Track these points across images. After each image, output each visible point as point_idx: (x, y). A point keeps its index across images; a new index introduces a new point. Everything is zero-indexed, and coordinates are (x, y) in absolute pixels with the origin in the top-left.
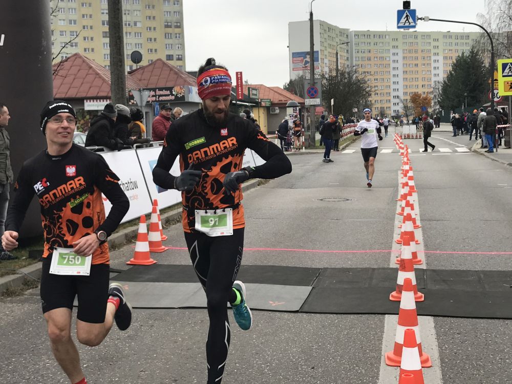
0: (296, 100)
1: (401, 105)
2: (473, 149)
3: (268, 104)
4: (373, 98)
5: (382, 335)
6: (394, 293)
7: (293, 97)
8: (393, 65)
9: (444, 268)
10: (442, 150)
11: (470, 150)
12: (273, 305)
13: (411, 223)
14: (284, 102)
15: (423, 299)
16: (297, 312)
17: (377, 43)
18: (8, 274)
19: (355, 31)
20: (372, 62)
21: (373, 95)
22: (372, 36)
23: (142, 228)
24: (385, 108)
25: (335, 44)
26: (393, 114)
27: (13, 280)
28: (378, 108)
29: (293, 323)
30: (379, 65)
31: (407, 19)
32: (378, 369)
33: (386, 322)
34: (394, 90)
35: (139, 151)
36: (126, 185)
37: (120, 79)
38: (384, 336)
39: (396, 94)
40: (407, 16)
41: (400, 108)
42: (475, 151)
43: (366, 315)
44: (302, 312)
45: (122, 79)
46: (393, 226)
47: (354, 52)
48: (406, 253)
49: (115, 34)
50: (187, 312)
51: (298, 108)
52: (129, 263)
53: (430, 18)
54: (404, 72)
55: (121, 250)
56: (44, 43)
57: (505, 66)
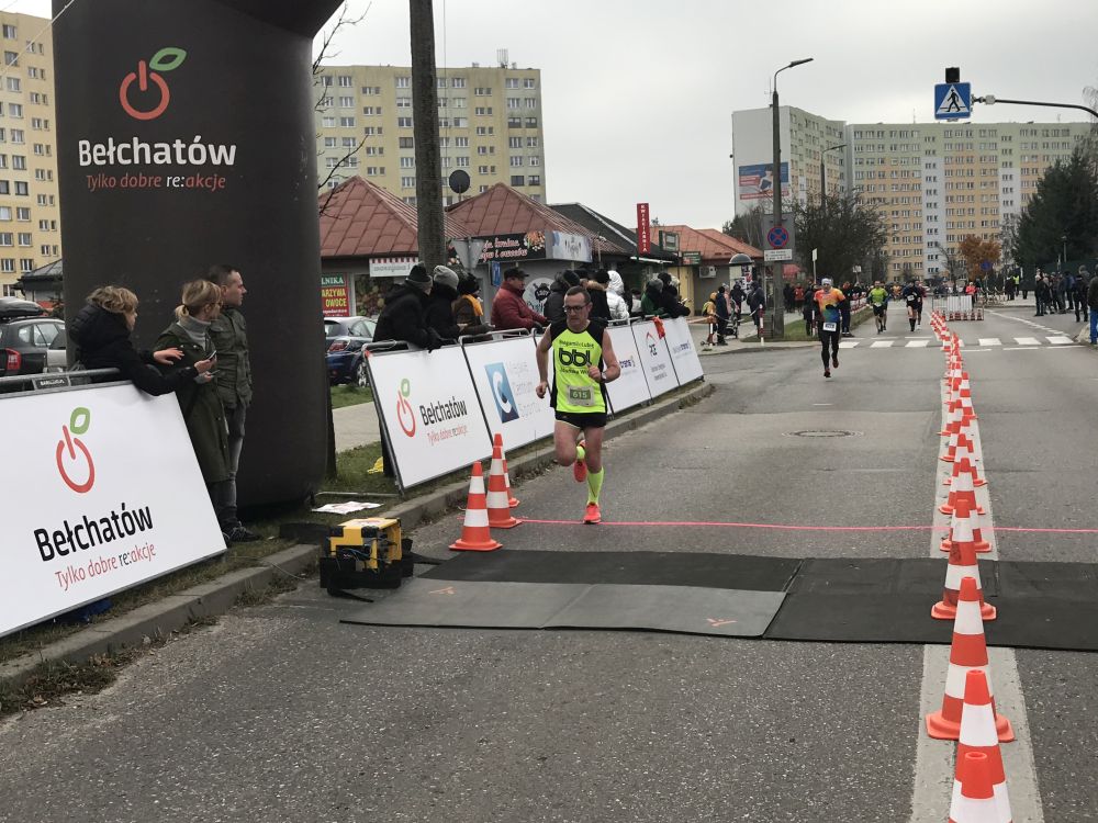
0: (748, 252)
1: (942, 259)
2: (1079, 339)
3: (695, 261)
4: (890, 247)
5: (918, 683)
6: (939, 605)
7: (741, 247)
8: (926, 186)
9: (1031, 559)
10: (1022, 341)
11: (1074, 339)
12: (716, 625)
13: (969, 475)
14: (724, 257)
15: (994, 616)
16: (759, 638)
17: (895, 146)
18: (244, 565)
19: (856, 126)
20: (888, 181)
21: (890, 241)
22: (887, 134)
23: (476, 485)
24: (913, 265)
25: (818, 149)
26: (928, 276)
27: (254, 577)
28: (899, 265)
29: (753, 658)
30: (900, 186)
31: (954, 102)
32: (914, 744)
33: (925, 658)
34: (930, 231)
35: (470, 349)
36: (446, 409)
37: (435, 223)
38: (924, 684)
39: (932, 238)
40: (953, 96)
41: (940, 265)
42: (1083, 343)
43: (889, 646)
44: (768, 639)
45: (437, 220)
46: (935, 482)
47: (854, 162)
48: (963, 531)
49: (426, 140)
50: (559, 635)
51: (750, 268)
52: (453, 546)
53: (997, 98)
54: (947, 198)
55: (440, 523)
56: (304, 160)
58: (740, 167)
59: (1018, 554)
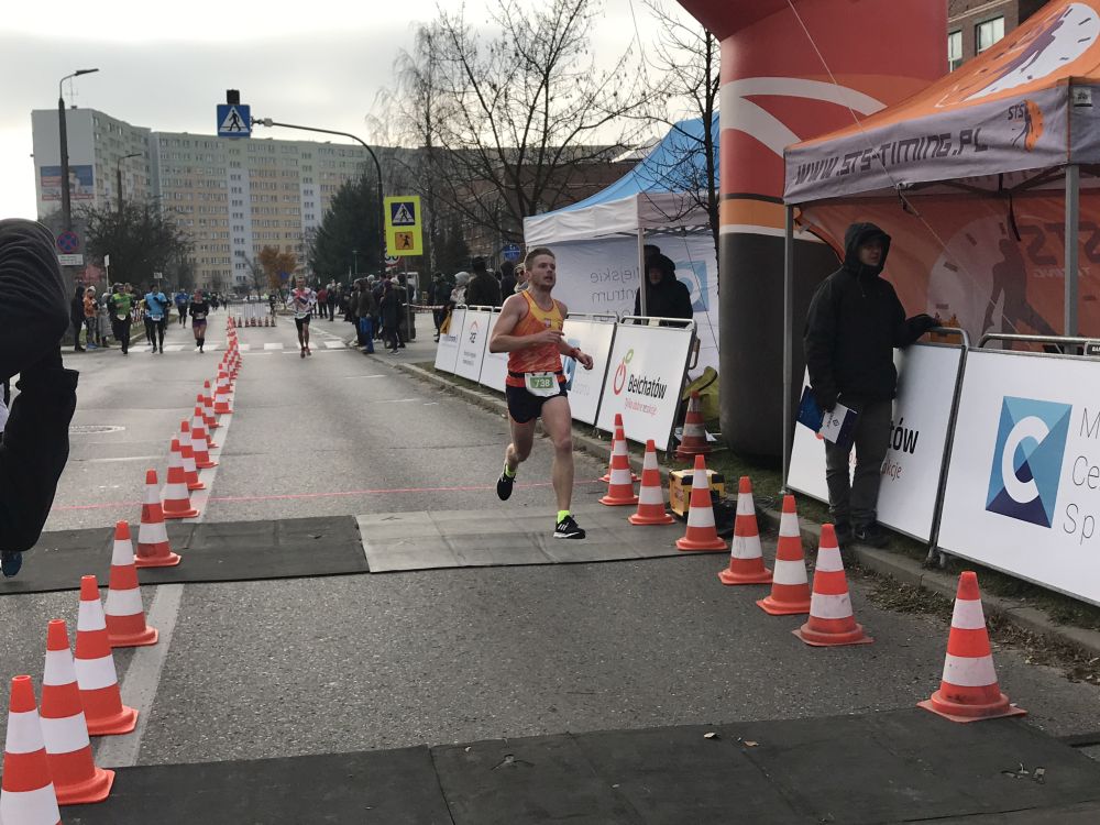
1: (249, 268)
4: (197, 255)
8: (232, 197)
9: (229, 520)
15: (177, 563)
19: (161, 133)
20: (194, 190)
21: (198, 249)
22: (192, 144)
24: (221, 273)
26: (236, 284)
28: (208, 272)
30: (207, 195)
31: (235, 122)
34: (237, 241)
39: (240, 247)
40: (234, 116)
41: (247, 273)
47: (160, 169)
53: (274, 121)
54: (252, 209)
57: (395, 207)
58: (42, 168)
59: (219, 517)
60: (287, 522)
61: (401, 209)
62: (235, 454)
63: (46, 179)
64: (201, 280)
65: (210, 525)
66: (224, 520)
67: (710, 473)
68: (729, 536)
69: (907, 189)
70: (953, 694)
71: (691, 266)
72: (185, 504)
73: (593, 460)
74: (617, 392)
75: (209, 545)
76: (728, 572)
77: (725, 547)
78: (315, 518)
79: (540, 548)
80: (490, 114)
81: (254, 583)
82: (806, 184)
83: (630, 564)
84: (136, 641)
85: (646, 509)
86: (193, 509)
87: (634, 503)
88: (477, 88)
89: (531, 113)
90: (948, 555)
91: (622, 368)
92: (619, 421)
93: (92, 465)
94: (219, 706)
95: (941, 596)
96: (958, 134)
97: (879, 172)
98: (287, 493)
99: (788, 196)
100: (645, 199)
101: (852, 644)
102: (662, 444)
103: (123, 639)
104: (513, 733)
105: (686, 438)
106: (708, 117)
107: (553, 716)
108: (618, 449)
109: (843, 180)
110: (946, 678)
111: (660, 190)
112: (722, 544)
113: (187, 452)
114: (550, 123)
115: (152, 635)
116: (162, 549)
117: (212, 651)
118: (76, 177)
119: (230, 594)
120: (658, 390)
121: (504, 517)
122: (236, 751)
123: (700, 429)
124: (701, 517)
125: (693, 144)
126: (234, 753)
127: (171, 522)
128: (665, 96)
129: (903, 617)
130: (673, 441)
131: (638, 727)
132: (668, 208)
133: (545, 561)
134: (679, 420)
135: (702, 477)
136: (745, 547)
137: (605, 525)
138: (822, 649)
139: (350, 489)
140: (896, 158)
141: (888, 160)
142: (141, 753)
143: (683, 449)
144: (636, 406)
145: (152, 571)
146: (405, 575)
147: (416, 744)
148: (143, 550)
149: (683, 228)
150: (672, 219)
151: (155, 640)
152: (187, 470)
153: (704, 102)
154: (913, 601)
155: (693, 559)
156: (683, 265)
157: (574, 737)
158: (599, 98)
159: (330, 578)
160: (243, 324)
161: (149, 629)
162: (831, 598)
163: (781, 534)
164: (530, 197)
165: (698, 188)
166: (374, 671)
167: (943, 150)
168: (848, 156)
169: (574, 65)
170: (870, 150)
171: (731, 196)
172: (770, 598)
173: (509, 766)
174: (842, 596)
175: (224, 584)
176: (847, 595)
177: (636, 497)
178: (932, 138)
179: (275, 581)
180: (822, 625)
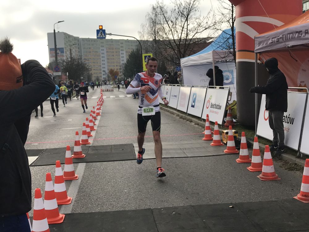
4: (92, 72)
7: (50, 71)
8: (102, 55)
10: (120, 96)
17: (93, 44)
19: (82, 38)
20: (91, 54)
22: (91, 41)
24: (99, 77)
28: (95, 76)
30: (95, 55)
31: (101, 34)
39: (104, 69)
40: (101, 33)
41: (106, 77)
44: (31, 166)
47: (82, 48)
53: (112, 34)
57: (145, 57)
58: (50, 49)
59: (96, 144)
60: (114, 145)
61: (147, 58)
62: (101, 127)
63: (51, 52)
64: (93, 79)
65: (94, 146)
66: (97, 145)
67: (234, 131)
68: (239, 149)
69: (290, 47)
70: (304, 194)
71: (229, 71)
72: (87, 140)
73: (201, 127)
74: (207, 108)
75: (93, 152)
76: (239, 159)
77: (238, 152)
78: (122, 144)
79: (185, 153)
80: (171, 30)
81: (105, 163)
82: (261, 46)
83: (210, 157)
84: (72, 178)
85: (215, 141)
86: (89, 142)
87: (212, 140)
88: (167, 22)
89: (183, 29)
90: (303, 154)
91: (209, 101)
92: (208, 116)
93: (63, 130)
94: (94, 197)
95: (301, 166)
96: (304, 31)
97: (282, 42)
98: (115, 137)
99: (256, 50)
100: (215, 52)
101: (274, 180)
102: (220, 122)
103: (69, 178)
104: (175, 205)
105: (227, 121)
106: (233, 28)
107: (187, 200)
108: (207, 124)
109: (272, 45)
110: (302, 190)
111: (219, 50)
112: (237, 151)
113: (88, 126)
114: (188, 31)
115: (77, 177)
116: (80, 153)
117: (93, 182)
118: (59, 51)
119: (98, 165)
120: (219, 107)
121: (174, 144)
122: (98, 209)
123: (232, 118)
124: (231, 144)
125: (228, 36)
126: (98, 210)
127: (83, 146)
128: (221, 23)
129: (290, 172)
130: (224, 122)
131: (211, 204)
132: (222, 55)
133: (186, 156)
134: (225, 116)
135: (231, 132)
136: (243, 152)
137: (203, 146)
138: (265, 182)
139: (132, 136)
140: (286, 38)
141: (284, 39)
142: (73, 210)
143: (227, 124)
144: (213, 112)
145: (78, 159)
146: (147, 160)
147: (148, 208)
148: (76, 153)
149: (226, 60)
150: (223, 58)
151: (78, 178)
152: (87, 131)
153: (231, 24)
154: (293, 167)
155: (229, 155)
156: (226, 71)
157: (193, 206)
158: (202, 24)
159: (126, 161)
160: (105, 91)
161: (76, 175)
162: (268, 167)
163: (254, 148)
164: (183, 53)
165: (230, 48)
166: (137, 187)
167: (300, 35)
168: (273, 38)
169: (195, 15)
170: (279, 36)
171: (239, 51)
172: (251, 167)
173: (174, 215)
174: (271, 166)
175: (97, 163)
176: (273, 166)
177: (212, 138)
178: (297, 32)
179: (111, 162)
180: (265, 174)
